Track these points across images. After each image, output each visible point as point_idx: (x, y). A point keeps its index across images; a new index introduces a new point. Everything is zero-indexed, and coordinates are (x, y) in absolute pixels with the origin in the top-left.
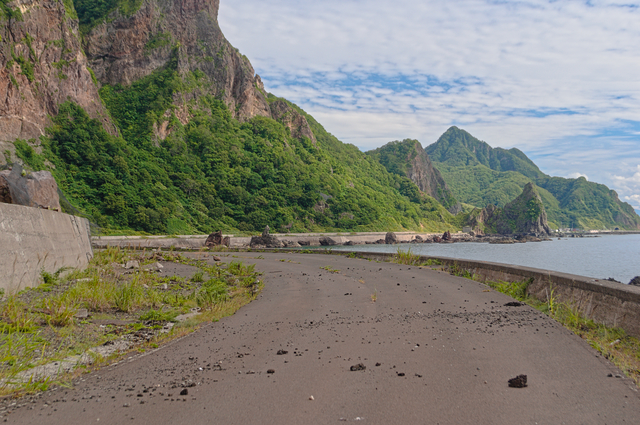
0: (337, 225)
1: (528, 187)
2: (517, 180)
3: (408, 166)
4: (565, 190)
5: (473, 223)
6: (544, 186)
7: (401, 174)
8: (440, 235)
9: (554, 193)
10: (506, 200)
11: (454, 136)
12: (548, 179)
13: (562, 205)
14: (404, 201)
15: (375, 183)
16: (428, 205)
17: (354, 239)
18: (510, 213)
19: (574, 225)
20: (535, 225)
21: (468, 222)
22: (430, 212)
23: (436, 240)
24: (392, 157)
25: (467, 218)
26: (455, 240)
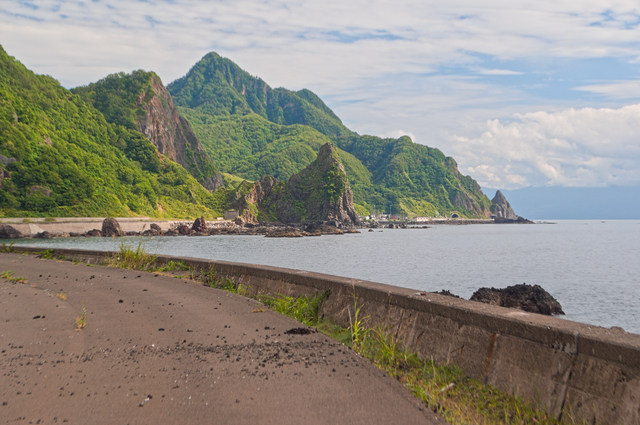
0: (24, 206)
1: (325, 151)
2: (308, 138)
3: (140, 113)
4: (380, 156)
5: (241, 205)
6: (349, 149)
7: (129, 126)
8: (189, 223)
9: (364, 161)
10: (291, 169)
11: (213, 67)
12: (355, 138)
13: (375, 179)
14: (133, 168)
15: (86, 138)
16: (170, 176)
17: (52, 228)
18: (298, 189)
19: (392, 210)
20: (336, 210)
21: (232, 203)
22: (173, 188)
23: (182, 230)
24: (114, 99)
25: (231, 196)
26: (213, 232)
